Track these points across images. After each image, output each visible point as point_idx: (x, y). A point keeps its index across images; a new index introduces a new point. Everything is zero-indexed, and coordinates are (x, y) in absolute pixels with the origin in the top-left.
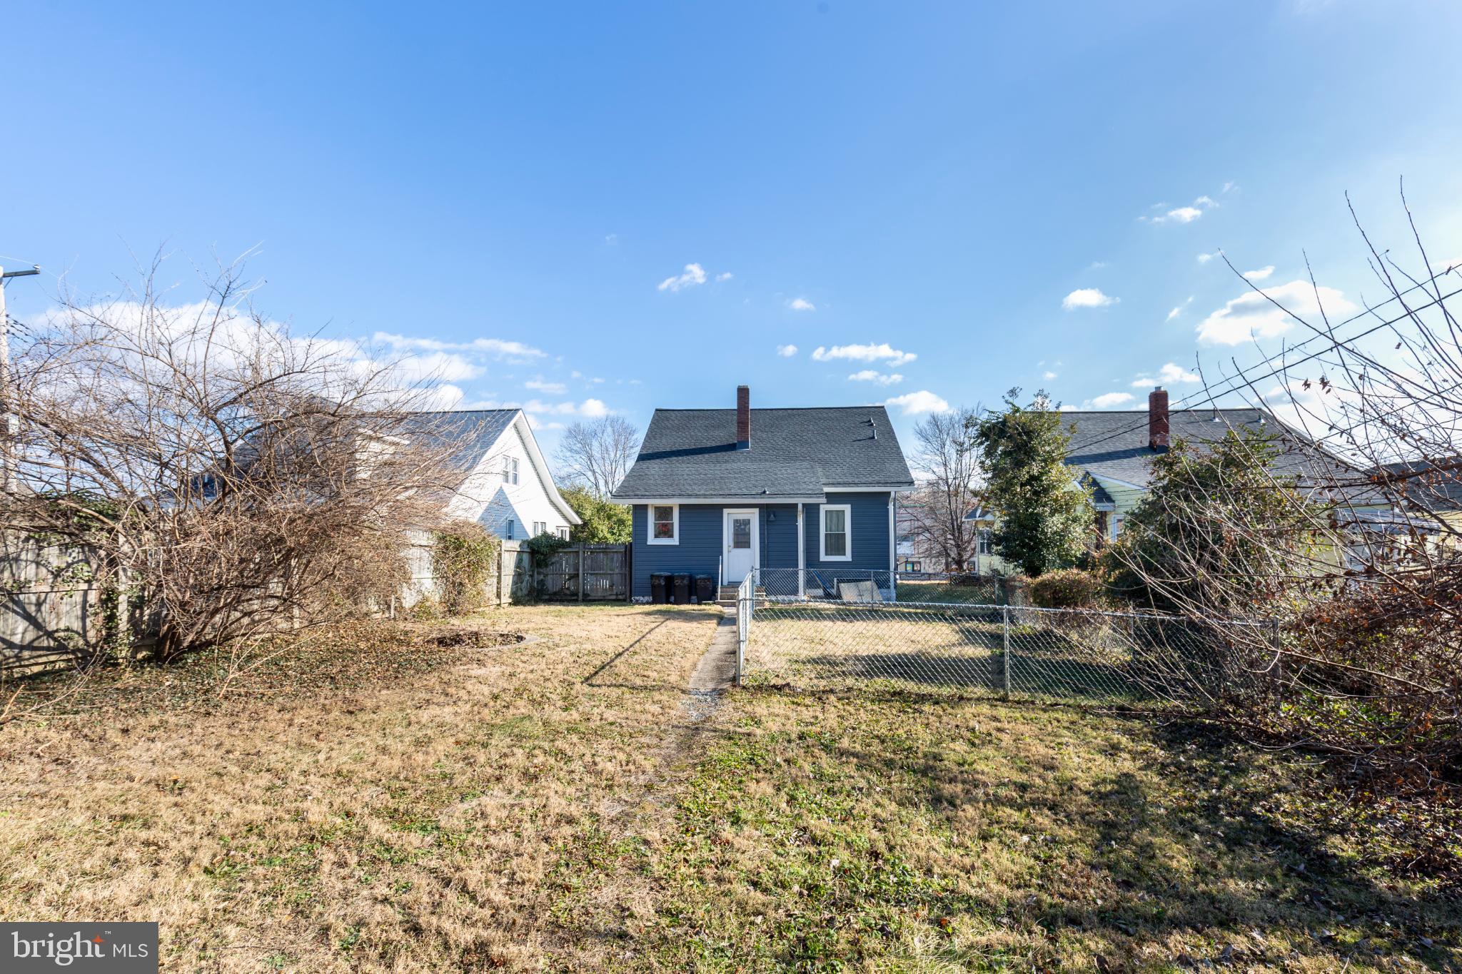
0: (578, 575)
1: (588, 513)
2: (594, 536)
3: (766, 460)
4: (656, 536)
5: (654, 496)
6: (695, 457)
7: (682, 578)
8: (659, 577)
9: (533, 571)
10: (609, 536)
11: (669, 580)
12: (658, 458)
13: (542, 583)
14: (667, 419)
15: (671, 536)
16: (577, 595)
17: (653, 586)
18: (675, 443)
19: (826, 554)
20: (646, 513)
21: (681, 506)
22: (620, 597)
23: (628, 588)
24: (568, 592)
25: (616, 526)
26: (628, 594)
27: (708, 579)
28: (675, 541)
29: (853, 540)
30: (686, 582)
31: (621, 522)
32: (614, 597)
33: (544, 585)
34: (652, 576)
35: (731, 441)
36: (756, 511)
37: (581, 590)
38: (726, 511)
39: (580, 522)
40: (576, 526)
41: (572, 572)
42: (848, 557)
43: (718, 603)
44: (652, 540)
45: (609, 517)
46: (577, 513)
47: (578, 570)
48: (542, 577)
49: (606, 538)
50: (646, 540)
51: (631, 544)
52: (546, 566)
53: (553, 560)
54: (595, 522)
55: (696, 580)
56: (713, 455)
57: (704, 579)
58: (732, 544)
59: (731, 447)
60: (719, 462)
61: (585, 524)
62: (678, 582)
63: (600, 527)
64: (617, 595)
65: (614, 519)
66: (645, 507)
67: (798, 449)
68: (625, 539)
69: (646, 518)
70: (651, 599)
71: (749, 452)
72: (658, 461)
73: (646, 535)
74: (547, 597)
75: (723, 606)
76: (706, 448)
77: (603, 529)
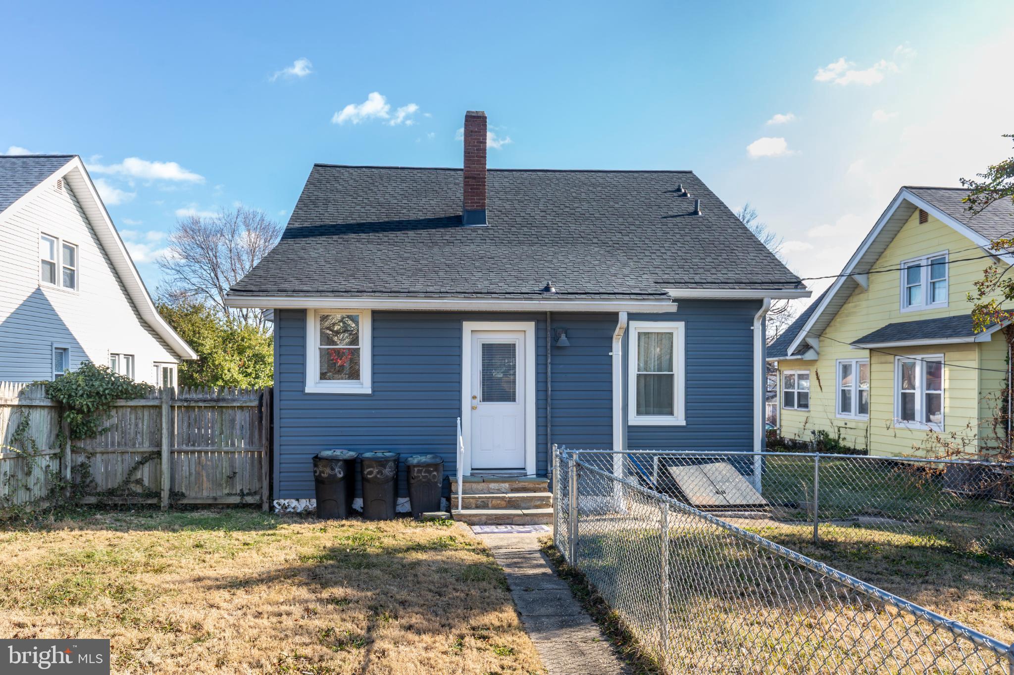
0: (159, 454)
1: (208, 345)
2: (216, 378)
3: (520, 243)
4: (323, 376)
5: (320, 293)
6: (391, 235)
7: (381, 463)
8: (331, 461)
9: (62, 447)
10: (240, 377)
11: (352, 466)
12: (322, 234)
13: (82, 470)
14: (336, 179)
15: (354, 375)
16: (158, 495)
17: (319, 481)
18: (352, 213)
19: (639, 413)
20: (304, 329)
21: (377, 315)
22: (249, 500)
23: (266, 484)
24: (139, 489)
25: (251, 364)
26: (266, 493)
27: (436, 466)
28: (364, 385)
29: (687, 387)
30: (388, 472)
31: (259, 358)
32: (236, 500)
33: (86, 475)
34: (317, 459)
35: (451, 213)
36: (530, 327)
37: (166, 485)
38: (468, 327)
39: (195, 356)
40: (190, 362)
41: (146, 447)
42: (678, 418)
43: (460, 518)
44: (314, 384)
45: (241, 351)
46: (191, 343)
47: (159, 444)
48: (81, 459)
49: (236, 381)
50: (303, 382)
51: (271, 391)
52: (92, 435)
53: (107, 424)
54: (220, 357)
55: (409, 469)
56: (424, 233)
57: (428, 465)
58: (479, 393)
59: (455, 221)
60: (435, 244)
61: (204, 359)
62: (372, 472)
63: (227, 365)
64: (242, 494)
65: (249, 353)
66: (301, 315)
67: (573, 227)
68: (265, 382)
69: (304, 338)
70: (313, 504)
71: (487, 228)
72: (323, 238)
73: (303, 374)
74: (92, 500)
75: (471, 524)
76: (409, 222)
77: (231, 367)
